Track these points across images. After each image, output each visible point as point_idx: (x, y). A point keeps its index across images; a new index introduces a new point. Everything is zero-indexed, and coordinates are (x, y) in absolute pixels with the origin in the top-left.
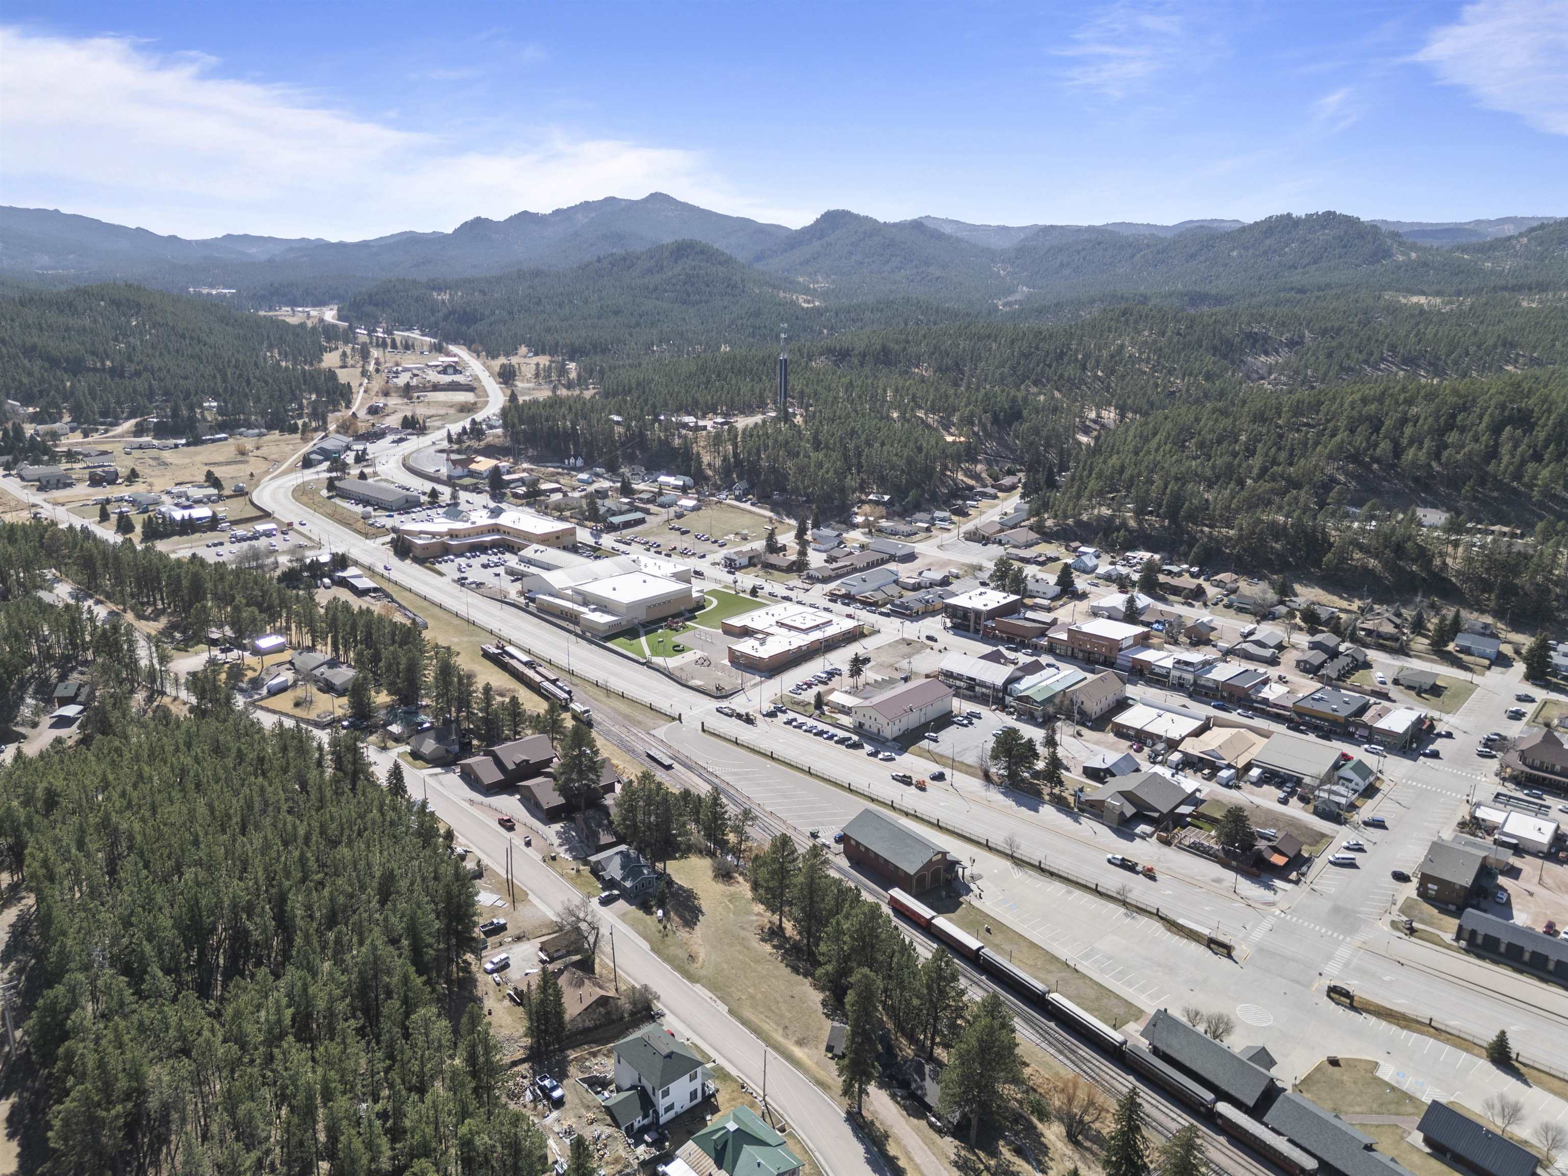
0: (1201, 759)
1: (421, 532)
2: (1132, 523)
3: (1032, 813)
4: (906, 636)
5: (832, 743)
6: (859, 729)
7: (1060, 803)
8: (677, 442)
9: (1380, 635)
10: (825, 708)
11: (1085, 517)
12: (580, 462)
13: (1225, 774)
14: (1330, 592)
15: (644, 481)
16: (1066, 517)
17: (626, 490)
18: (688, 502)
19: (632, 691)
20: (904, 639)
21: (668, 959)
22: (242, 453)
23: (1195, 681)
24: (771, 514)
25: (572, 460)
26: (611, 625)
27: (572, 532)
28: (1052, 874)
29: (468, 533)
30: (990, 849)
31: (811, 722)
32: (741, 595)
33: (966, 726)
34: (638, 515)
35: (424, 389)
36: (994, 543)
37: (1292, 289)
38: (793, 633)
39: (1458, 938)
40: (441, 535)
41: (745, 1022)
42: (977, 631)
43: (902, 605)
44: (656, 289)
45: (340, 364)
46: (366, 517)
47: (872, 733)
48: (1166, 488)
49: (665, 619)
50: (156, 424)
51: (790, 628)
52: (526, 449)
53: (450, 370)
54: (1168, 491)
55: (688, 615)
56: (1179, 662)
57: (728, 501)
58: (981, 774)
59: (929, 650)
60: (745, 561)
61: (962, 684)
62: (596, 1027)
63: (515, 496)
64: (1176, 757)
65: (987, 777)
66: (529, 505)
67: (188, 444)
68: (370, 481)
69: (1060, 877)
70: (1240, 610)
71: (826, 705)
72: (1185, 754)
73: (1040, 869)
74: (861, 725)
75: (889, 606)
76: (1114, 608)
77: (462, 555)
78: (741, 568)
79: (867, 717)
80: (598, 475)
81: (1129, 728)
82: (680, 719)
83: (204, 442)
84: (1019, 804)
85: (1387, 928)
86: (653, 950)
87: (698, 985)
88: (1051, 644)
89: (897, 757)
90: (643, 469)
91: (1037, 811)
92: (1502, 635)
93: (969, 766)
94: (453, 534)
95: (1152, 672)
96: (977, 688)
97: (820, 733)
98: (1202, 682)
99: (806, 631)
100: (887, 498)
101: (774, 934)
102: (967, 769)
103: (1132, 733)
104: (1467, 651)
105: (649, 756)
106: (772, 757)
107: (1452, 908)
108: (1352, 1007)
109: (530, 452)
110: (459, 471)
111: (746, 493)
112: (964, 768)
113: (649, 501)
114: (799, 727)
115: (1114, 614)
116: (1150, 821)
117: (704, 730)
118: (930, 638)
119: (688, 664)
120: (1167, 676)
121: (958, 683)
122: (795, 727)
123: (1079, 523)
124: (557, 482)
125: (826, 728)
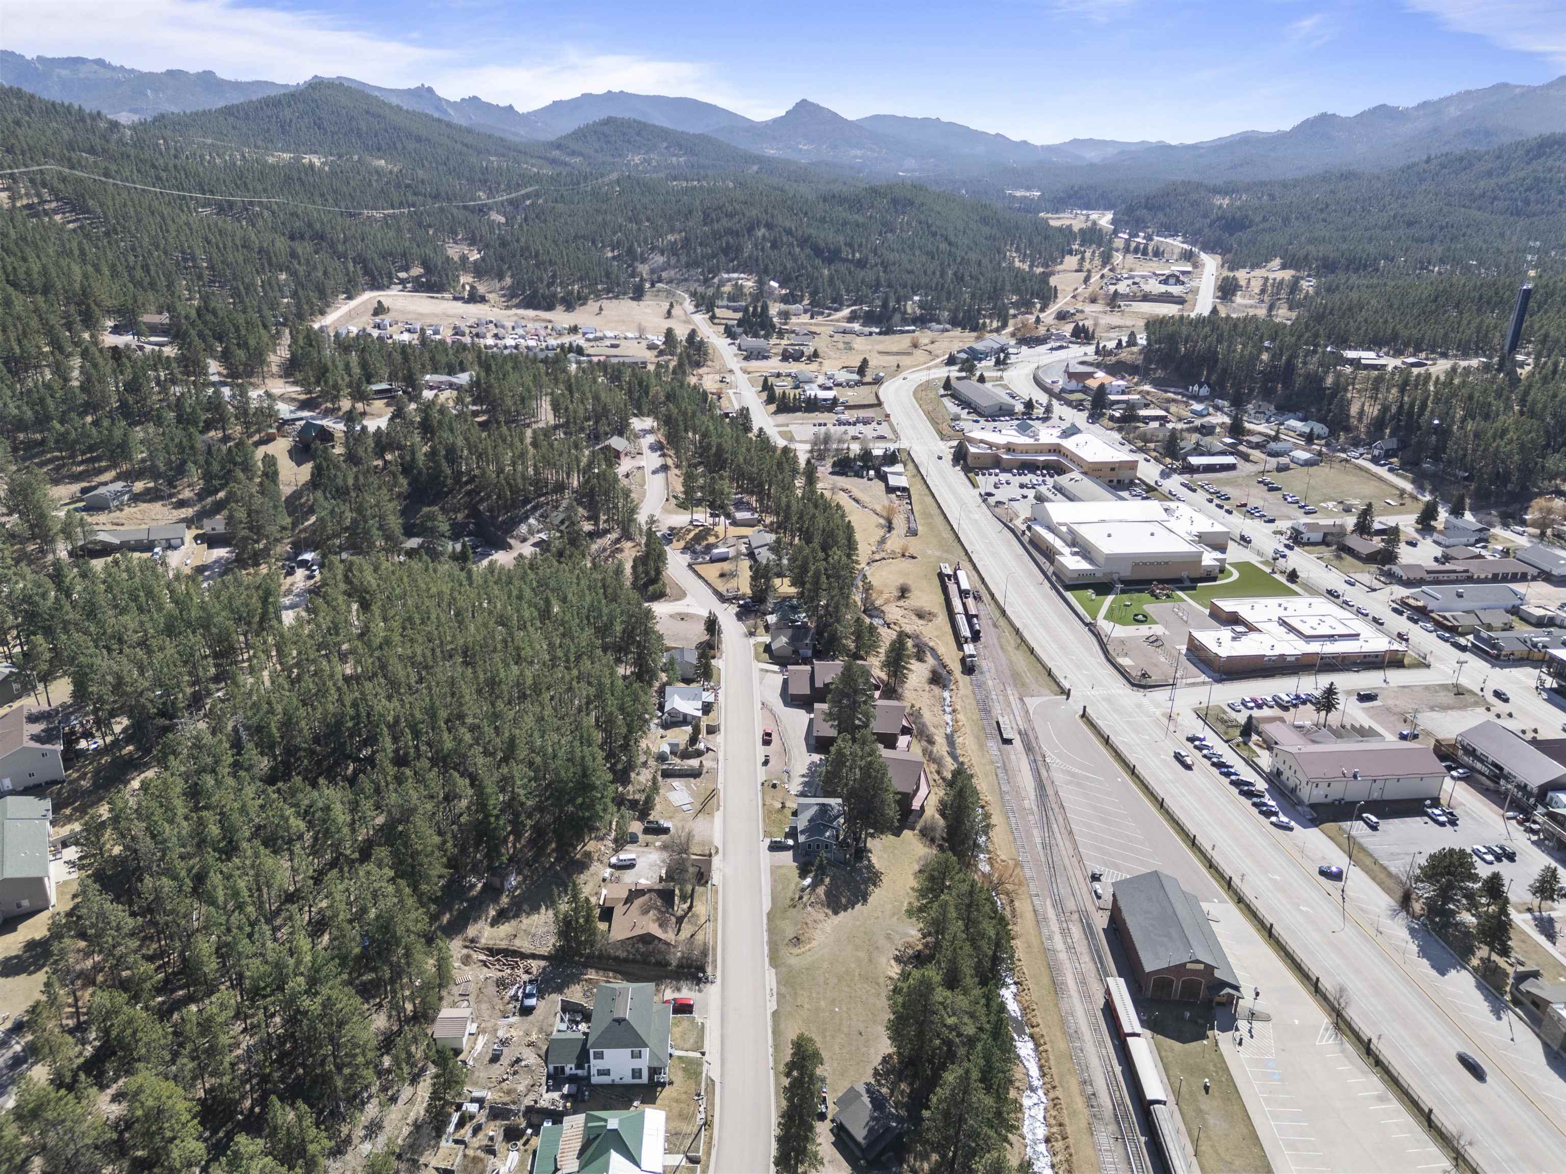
1: (982, 441)
3: (1434, 973)
4: (1463, 681)
5: (1226, 781)
6: (1274, 776)
8: (1329, 380)
10: (1254, 737)
12: (1205, 391)
15: (1268, 421)
17: (1236, 430)
18: (1302, 455)
19: (1046, 649)
20: (1455, 685)
21: (771, 931)
22: (915, 346)
24: (1409, 487)
25: (1196, 388)
26: (1081, 573)
27: (1133, 465)
28: (1378, 1063)
29: (1026, 449)
30: (1317, 992)
31: (1221, 748)
32: (1277, 576)
33: (1442, 824)
34: (1229, 460)
35: (1133, 298)
38: (1292, 636)
40: (998, 447)
43: (1489, 641)
44: (1483, 195)
45: (1076, 267)
46: (957, 418)
47: (1286, 786)
49: (1149, 582)
50: (867, 312)
51: (1291, 629)
52: (1155, 370)
53: (1172, 281)
55: (1188, 584)
57: (1360, 462)
58: (1399, 894)
59: (1483, 709)
60: (1317, 536)
62: (626, 960)
63: (1112, 418)
65: (1405, 901)
66: (1120, 430)
67: (880, 333)
68: (988, 385)
71: (1259, 734)
74: (1279, 773)
75: (1471, 637)
77: (1009, 471)
78: (1309, 543)
80: (1218, 408)
82: (1068, 695)
83: (894, 332)
84: (1424, 953)
86: (769, 914)
87: (773, 971)
89: (1297, 828)
90: (1272, 408)
91: (1443, 973)
93: (1390, 875)
94: (1010, 448)
96: (1503, 782)
97: (1223, 765)
99: (1309, 638)
101: (917, 959)
105: (997, 723)
106: (1132, 772)
109: (1160, 373)
110: (1073, 385)
111: (1388, 454)
112: (1382, 876)
113: (1257, 446)
117: (1083, 716)
118: (1498, 694)
119: (1136, 638)
121: (1479, 766)
122: (1196, 747)
124: (1167, 410)
125: (1235, 761)
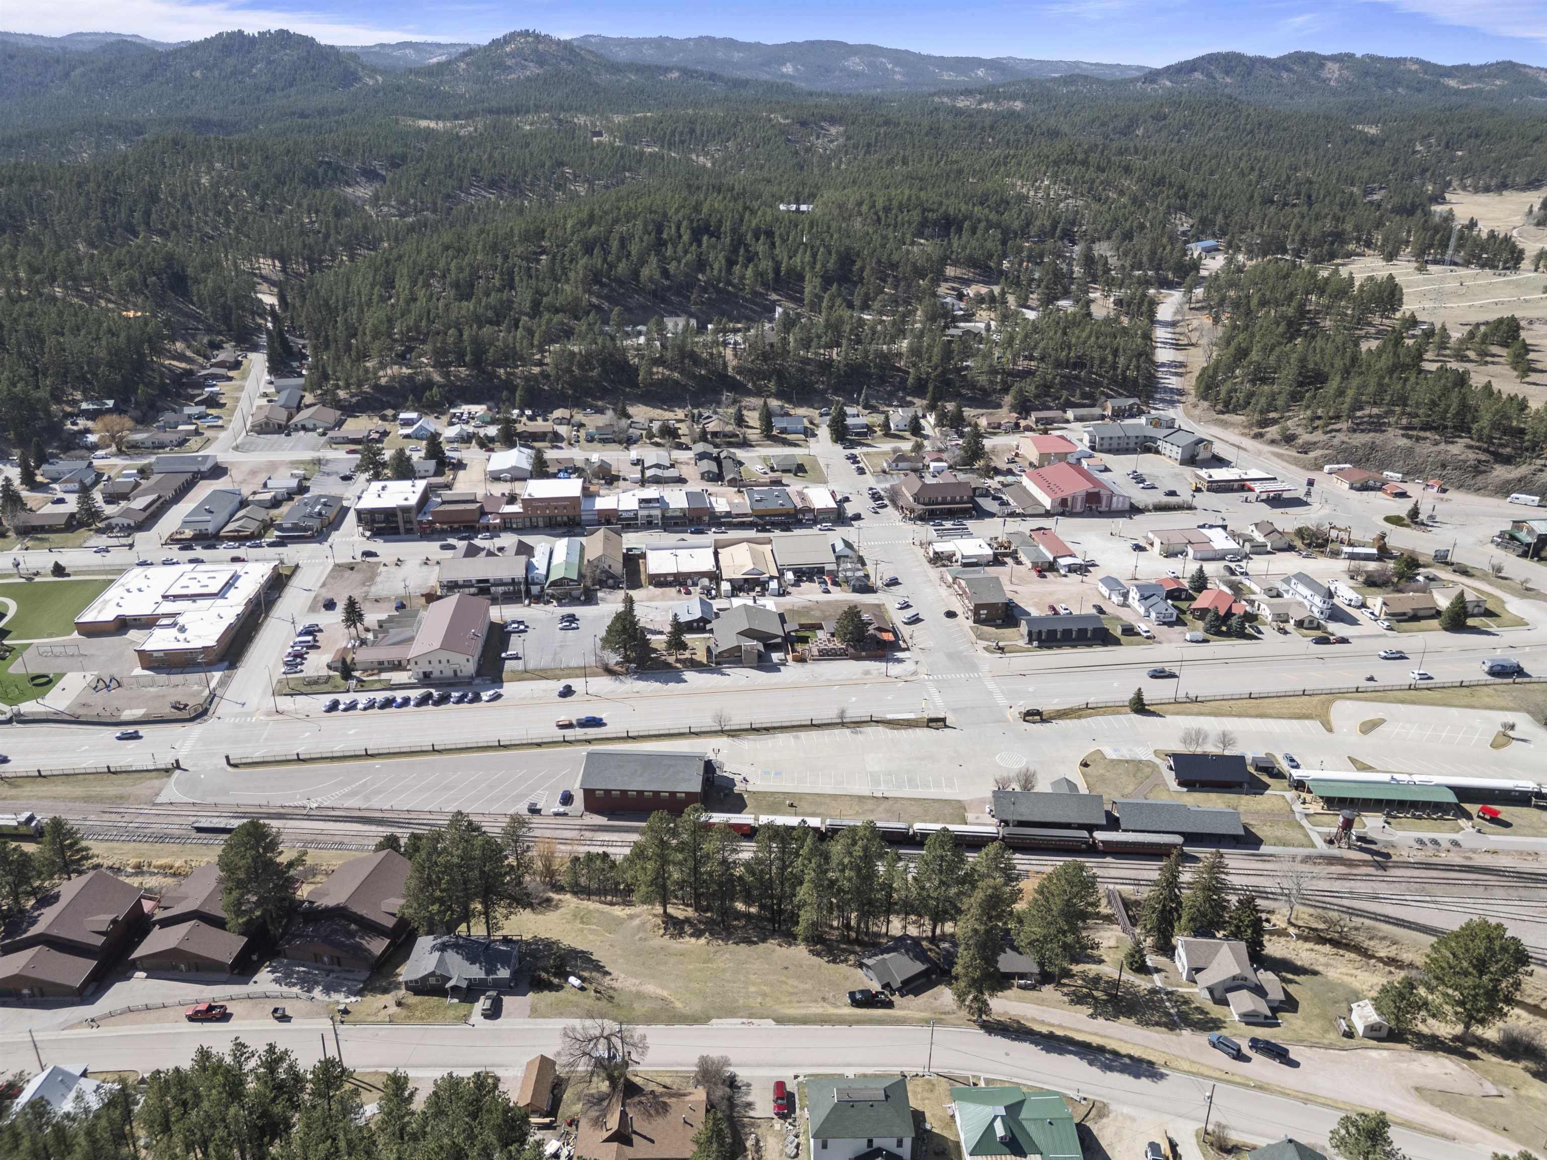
0: (746, 580)
2: (437, 378)
3: (683, 684)
4: (338, 561)
5: (411, 708)
6: (426, 679)
7: (694, 665)
9: (725, 435)
10: (357, 674)
11: (383, 381)
13: (774, 585)
14: (654, 407)
16: (360, 385)
19: (51, 763)
20: (337, 566)
21: (651, 1020)
23: (663, 516)
28: (768, 729)
30: (697, 734)
31: (363, 699)
32: (37, 580)
33: (525, 630)
36: (296, 429)
37: (294, 113)
38: (206, 603)
39: (1030, 641)
41: (805, 1021)
42: (409, 531)
43: (297, 528)
47: (447, 679)
48: (461, 335)
54: (465, 337)
56: (642, 501)
58: (603, 670)
59: (383, 568)
61: (473, 590)
64: (725, 586)
65: (609, 671)
69: (774, 728)
70: (604, 441)
71: (354, 669)
72: (730, 580)
73: (754, 730)
74: (426, 675)
75: (275, 533)
76: (514, 468)
79: (435, 663)
81: (665, 575)
82: (177, 766)
84: (666, 682)
85: (987, 655)
86: (623, 1022)
87: (714, 1021)
88: (504, 521)
89: (501, 691)
91: (684, 681)
92: (792, 412)
93: (581, 668)
95: (620, 519)
96: (493, 589)
97: (388, 703)
98: (670, 514)
99: (221, 594)
100: (110, 403)
101: (674, 926)
102: (584, 672)
103: (670, 579)
104: (784, 431)
105: (200, 830)
106: (368, 755)
107: (999, 622)
108: (1043, 721)
112: (580, 672)
114: (352, 706)
115: (521, 475)
116: (777, 648)
117: (233, 766)
118: (366, 555)
119: (85, 695)
120: (636, 518)
121: (467, 591)
122: (346, 710)
123: (377, 387)
125: (388, 694)
